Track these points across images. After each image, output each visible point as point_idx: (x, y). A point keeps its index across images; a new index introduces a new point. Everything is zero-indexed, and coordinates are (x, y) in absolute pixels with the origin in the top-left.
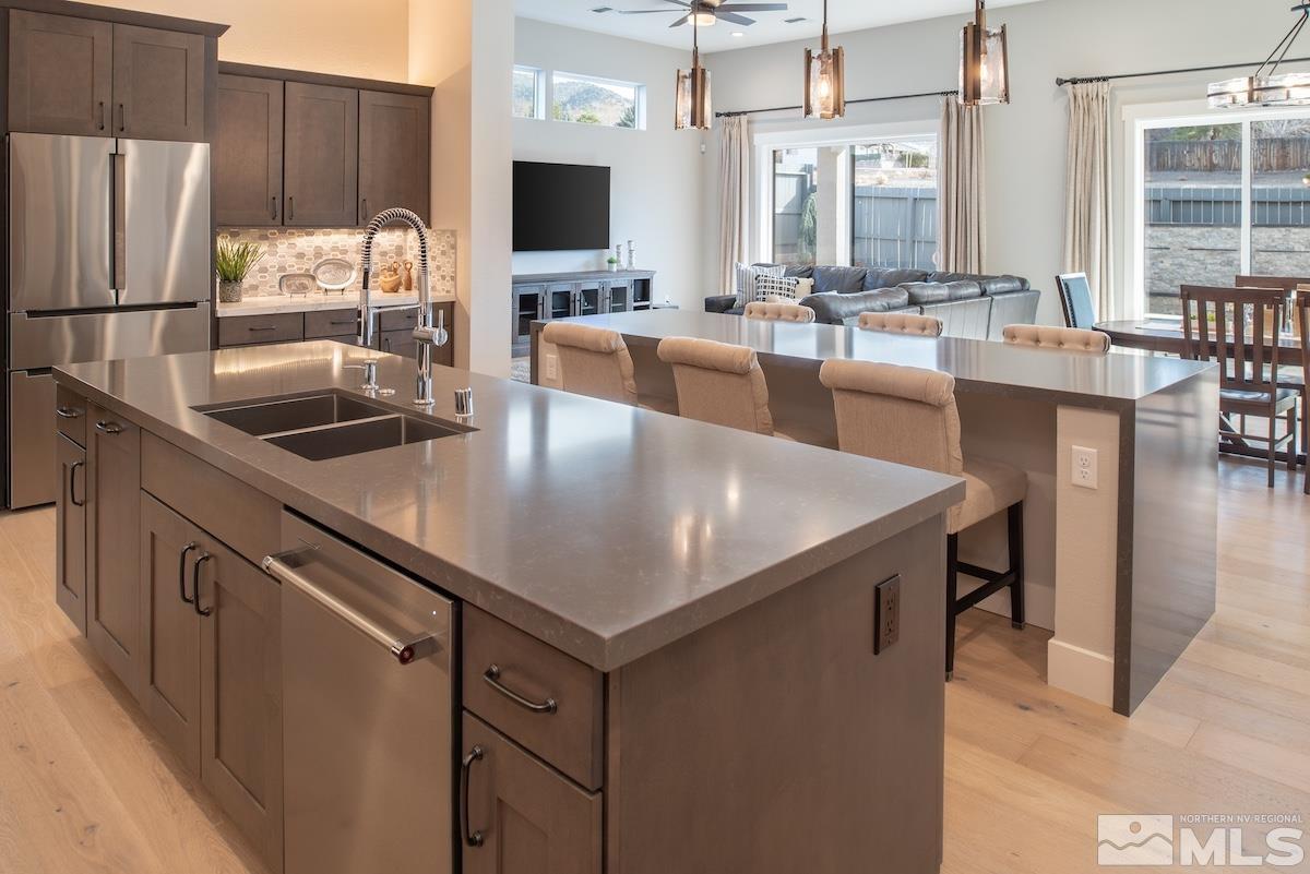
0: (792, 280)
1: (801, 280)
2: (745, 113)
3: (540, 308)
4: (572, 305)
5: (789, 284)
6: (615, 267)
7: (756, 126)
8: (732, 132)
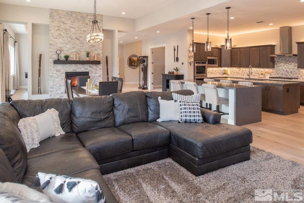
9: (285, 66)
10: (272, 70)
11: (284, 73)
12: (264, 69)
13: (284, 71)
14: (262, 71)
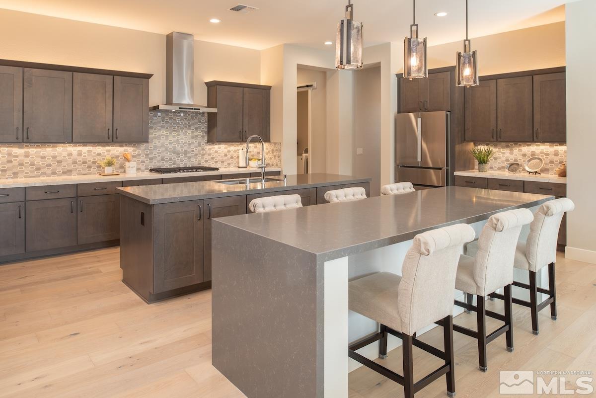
9: (171, 138)
10: (132, 149)
11: (167, 155)
12: (108, 148)
13: (167, 150)
14: (99, 154)
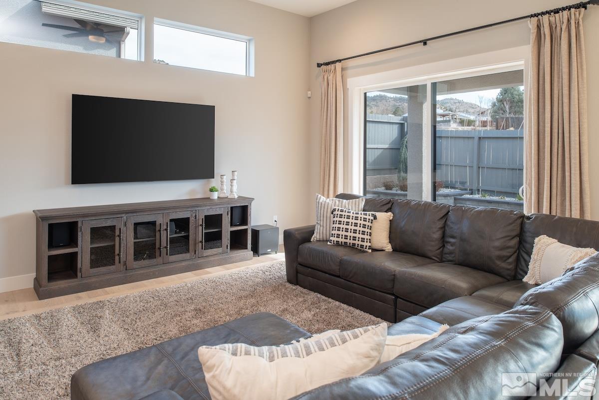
0: (369, 215)
1: (378, 214)
2: (340, 61)
3: (117, 239)
4: (158, 234)
5: (365, 220)
6: (215, 196)
7: (349, 72)
8: (329, 78)
